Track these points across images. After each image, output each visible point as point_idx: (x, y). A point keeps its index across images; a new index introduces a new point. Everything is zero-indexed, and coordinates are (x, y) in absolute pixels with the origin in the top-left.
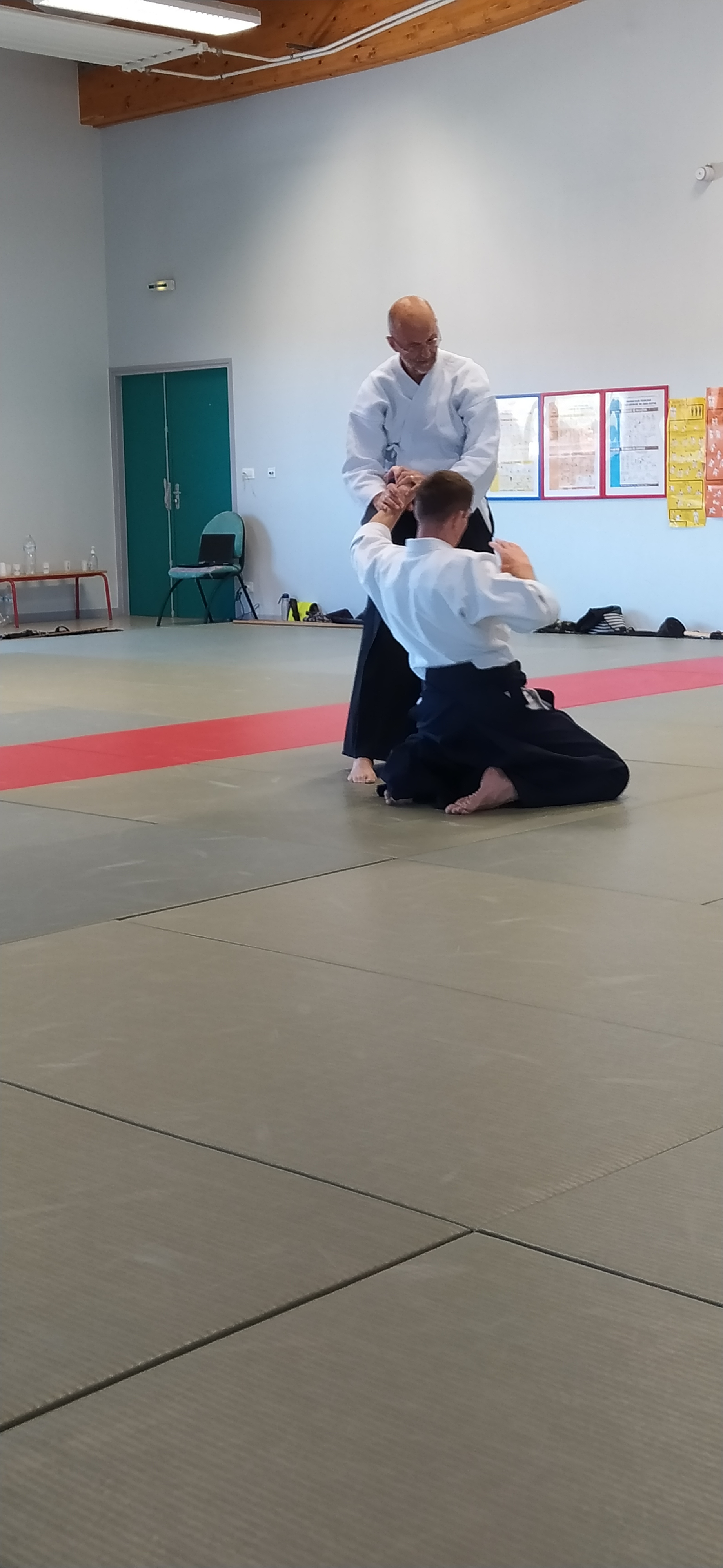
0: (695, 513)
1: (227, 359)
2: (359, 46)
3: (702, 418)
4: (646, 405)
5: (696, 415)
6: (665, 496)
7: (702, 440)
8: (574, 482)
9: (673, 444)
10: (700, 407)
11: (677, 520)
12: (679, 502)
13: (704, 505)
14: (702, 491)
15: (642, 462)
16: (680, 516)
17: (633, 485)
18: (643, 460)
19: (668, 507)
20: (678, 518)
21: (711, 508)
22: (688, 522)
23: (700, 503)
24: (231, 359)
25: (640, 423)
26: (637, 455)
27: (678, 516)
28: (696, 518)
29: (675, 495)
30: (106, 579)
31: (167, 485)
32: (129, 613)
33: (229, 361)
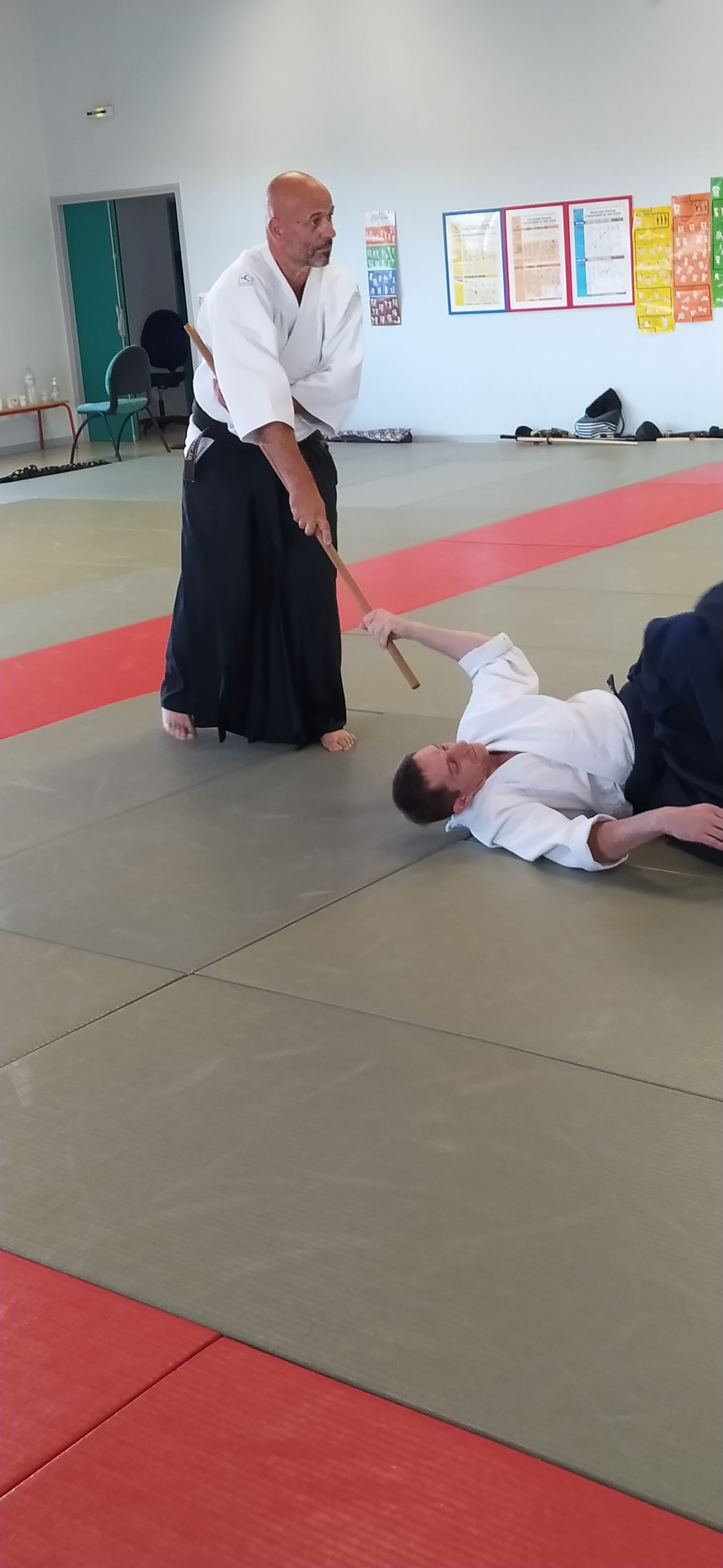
0: (663, 319)
1: (174, 185)
3: (667, 226)
4: (610, 215)
5: (662, 223)
6: (633, 304)
7: (669, 248)
8: (540, 294)
9: (640, 252)
10: (665, 216)
11: (646, 326)
12: (648, 309)
13: (673, 312)
14: (670, 297)
15: (609, 272)
16: (649, 322)
17: (601, 295)
18: (609, 269)
19: (637, 314)
20: (647, 325)
21: (680, 313)
22: (657, 328)
23: (669, 310)
24: (178, 184)
25: (605, 233)
26: (603, 265)
27: (647, 323)
28: (665, 324)
29: (643, 302)
30: (69, 409)
31: (119, 312)
32: (89, 440)
33: (177, 186)
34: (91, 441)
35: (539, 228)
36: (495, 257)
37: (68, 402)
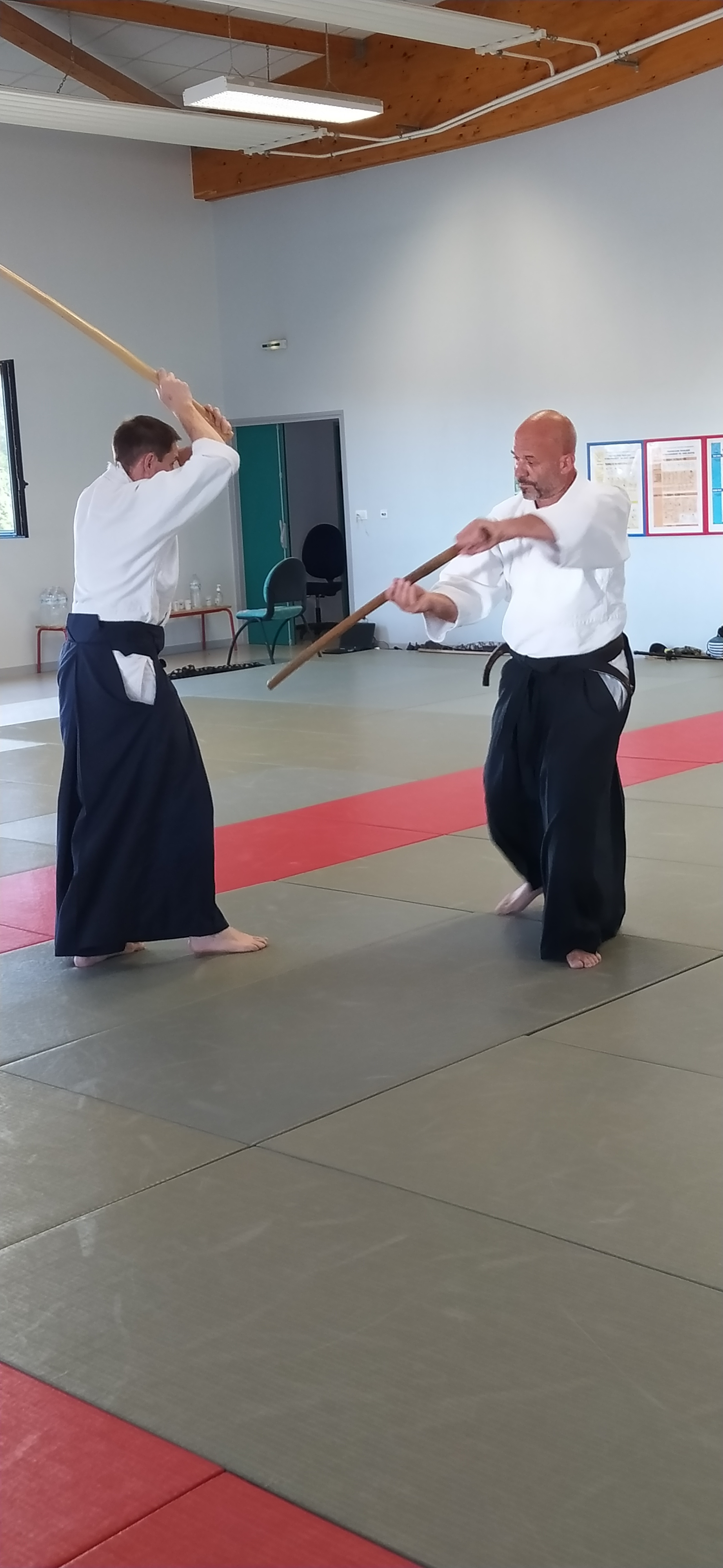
1: (340, 411)
2: (464, 125)
8: (677, 520)
24: (343, 410)
30: (230, 614)
31: (282, 526)
32: (248, 643)
33: (341, 413)
34: (250, 643)
35: (678, 459)
36: (636, 485)
37: (230, 607)
